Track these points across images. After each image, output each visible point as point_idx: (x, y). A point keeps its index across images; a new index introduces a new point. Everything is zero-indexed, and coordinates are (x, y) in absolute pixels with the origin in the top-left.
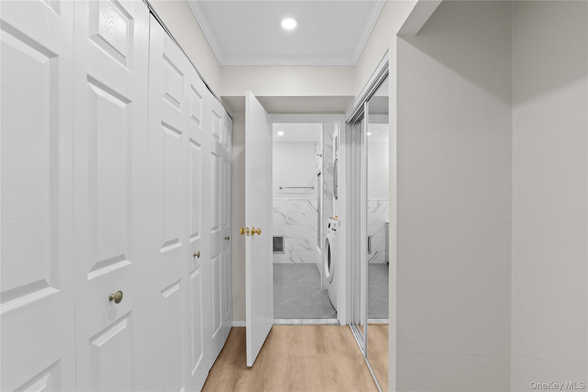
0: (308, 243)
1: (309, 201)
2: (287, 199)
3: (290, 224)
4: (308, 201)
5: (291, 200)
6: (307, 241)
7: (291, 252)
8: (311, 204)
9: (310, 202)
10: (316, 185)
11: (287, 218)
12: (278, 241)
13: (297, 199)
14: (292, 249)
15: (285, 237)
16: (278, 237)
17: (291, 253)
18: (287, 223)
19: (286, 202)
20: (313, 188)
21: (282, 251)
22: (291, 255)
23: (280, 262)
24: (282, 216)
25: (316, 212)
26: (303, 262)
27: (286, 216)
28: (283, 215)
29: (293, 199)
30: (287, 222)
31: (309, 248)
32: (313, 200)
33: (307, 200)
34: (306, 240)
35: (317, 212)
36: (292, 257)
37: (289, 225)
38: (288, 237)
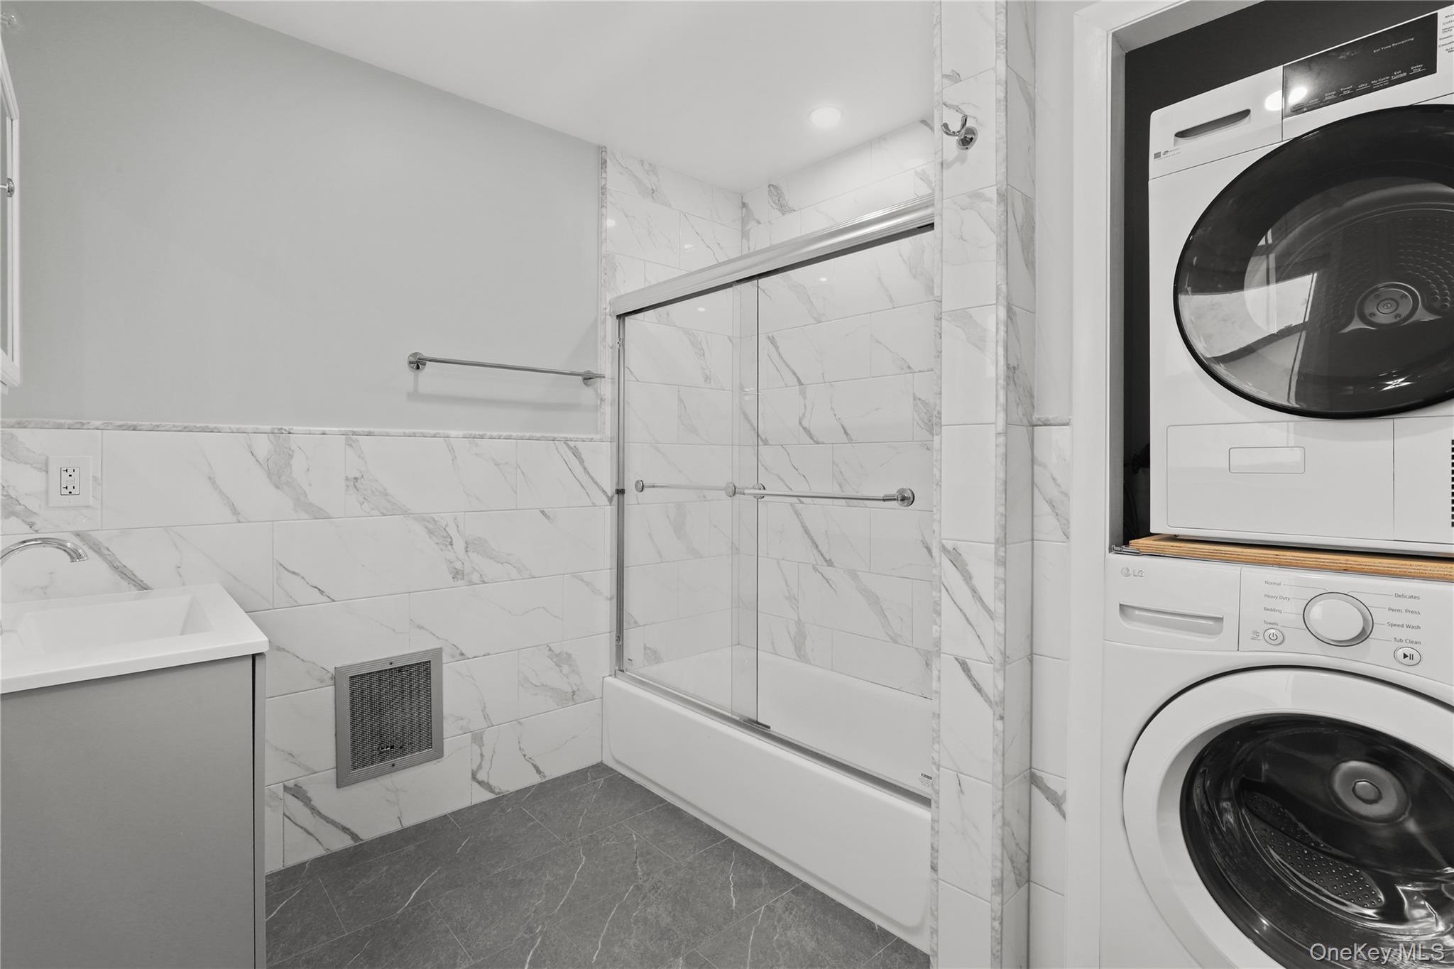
0: (566, 669)
1: (572, 444)
2: (461, 433)
3: (475, 578)
4: (568, 445)
5: (482, 437)
6: (561, 659)
7: (478, 738)
8: (582, 462)
9: (576, 452)
10: (605, 366)
11: (459, 545)
12: (402, 691)
13: (514, 435)
14: (486, 717)
15: (445, 658)
16: (401, 669)
17: (481, 745)
18: (457, 574)
19: (452, 450)
20: (588, 378)
21: (430, 746)
22: (482, 755)
23: (410, 821)
24: (430, 532)
25: (605, 500)
26: (545, 777)
27: (452, 531)
28: (431, 526)
29: (495, 434)
30: (458, 565)
31: (574, 693)
32: (591, 440)
33: (566, 441)
34: (557, 655)
35: (610, 500)
36: (486, 765)
37: (471, 583)
38: (462, 654)
